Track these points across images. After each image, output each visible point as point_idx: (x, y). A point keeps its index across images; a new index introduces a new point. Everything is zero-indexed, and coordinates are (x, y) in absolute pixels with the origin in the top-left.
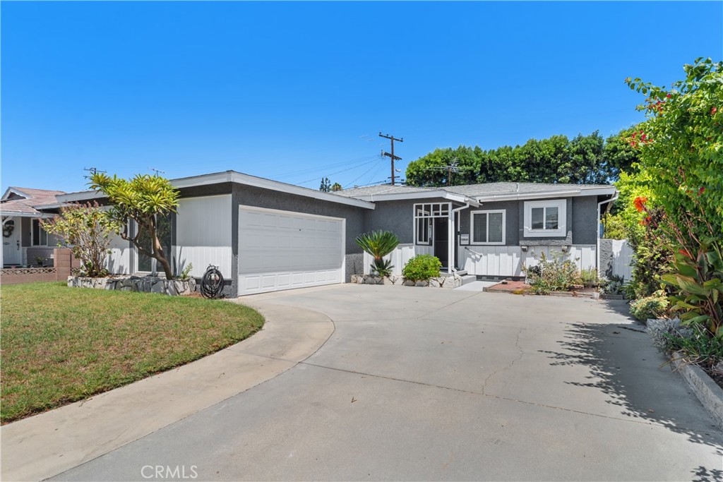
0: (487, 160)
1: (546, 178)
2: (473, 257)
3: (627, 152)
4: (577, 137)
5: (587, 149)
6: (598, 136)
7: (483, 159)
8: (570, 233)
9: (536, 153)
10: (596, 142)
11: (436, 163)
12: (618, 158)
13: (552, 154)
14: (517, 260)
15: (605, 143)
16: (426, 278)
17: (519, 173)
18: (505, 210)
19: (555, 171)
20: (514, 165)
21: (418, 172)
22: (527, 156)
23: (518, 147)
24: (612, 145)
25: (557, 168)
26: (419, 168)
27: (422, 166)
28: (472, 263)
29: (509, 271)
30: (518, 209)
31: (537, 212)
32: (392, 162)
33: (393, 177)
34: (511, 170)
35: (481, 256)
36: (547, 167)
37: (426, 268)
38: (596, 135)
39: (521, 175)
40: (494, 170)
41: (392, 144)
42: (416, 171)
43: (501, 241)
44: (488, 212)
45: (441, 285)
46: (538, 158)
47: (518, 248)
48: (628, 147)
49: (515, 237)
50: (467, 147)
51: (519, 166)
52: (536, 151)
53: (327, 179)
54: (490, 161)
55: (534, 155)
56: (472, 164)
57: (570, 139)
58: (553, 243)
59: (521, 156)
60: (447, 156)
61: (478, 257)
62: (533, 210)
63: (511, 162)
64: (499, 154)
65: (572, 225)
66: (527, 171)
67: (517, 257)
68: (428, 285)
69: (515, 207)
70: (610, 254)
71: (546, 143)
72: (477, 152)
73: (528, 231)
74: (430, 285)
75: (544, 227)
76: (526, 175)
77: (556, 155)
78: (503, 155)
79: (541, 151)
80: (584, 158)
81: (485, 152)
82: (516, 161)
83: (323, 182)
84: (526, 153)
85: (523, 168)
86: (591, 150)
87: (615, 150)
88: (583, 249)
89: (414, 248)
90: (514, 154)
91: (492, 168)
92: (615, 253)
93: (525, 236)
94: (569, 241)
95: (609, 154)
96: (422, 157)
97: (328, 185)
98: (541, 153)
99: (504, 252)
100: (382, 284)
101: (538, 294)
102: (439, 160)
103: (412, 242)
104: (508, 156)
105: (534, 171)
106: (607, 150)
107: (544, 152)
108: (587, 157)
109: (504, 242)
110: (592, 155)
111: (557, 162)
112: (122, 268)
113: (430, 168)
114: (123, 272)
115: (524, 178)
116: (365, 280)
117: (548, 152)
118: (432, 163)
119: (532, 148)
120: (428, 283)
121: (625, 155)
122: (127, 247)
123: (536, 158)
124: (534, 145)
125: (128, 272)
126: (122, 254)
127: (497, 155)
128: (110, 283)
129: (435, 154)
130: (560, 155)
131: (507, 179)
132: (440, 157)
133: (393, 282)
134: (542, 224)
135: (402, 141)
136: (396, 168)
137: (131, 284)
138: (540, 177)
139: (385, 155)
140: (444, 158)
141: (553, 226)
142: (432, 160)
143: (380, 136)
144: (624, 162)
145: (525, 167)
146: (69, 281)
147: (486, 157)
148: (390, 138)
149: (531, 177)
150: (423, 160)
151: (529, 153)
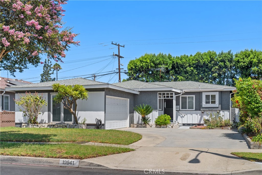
0: (175, 63)
1: (206, 74)
2: (181, 116)
4: (221, 52)
5: (226, 60)
6: (231, 53)
7: (173, 62)
8: (220, 105)
9: (201, 60)
10: (230, 56)
11: (146, 62)
12: (240, 66)
13: (209, 61)
14: (200, 117)
15: (234, 57)
16: (166, 124)
17: (192, 70)
18: (195, 96)
19: (210, 70)
20: (190, 66)
21: (136, 67)
22: (196, 62)
23: (191, 56)
24: (237, 58)
25: (211, 68)
26: (137, 64)
27: (138, 63)
28: (181, 118)
29: (196, 122)
30: (200, 95)
31: (207, 97)
32: (119, 60)
33: (119, 69)
34: (188, 68)
35: (185, 115)
36: (207, 68)
37: (166, 120)
38: (230, 53)
39: (193, 72)
40: (179, 68)
41: (119, 49)
42: (134, 66)
44: (187, 96)
45: (172, 127)
46: (202, 63)
47: (200, 112)
48: (244, 60)
49: (199, 107)
50: (164, 54)
51: (192, 67)
52: (201, 59)
54: (177, 63)
55: (200, 61)
56: (167, 64)
57: (218, 54)
58: (214, 110)
59: (194, 62)
60: (153, 59)
61: (183, 116)
62: (206, 96)
63: (188, 64)
64: (182, 59)
65: (221, 103)
67: (200, 115)
68: (166, 127)
69: (199, 94)
70: (235, 114)
71: (206, 55)
72: (170, 57)
73: (204, 104)
74: (168, 127)
75: (210, 103)
76: (196, 72)
77: (211, 61)
78: (184, 60)
79: (203, 59)
80: (224, 64)
81: (174, 57)
82: (190, 64)
83: (46, 62)
84: (196, 60)
85: (194, 68)
86: (228, 61)
87: (238, 62)
88: (225, 112)
89: (158, 112)
91: (178, 67)
92: (236, 113)
93: (203, 107)
94: (220, 109)
95: (236, 63)
96: (138, 58)
98: (203, 61)
99: (194, 114)
100: (146, 127)
101: (210, 129)
102: (148, 61)
103: (157, 109)
104: (186, 60)
105: (200, 70)
106: (235, 61)
107: (205, 60)
108: (225, 64)
109: (194, 109)
110: (228, 63)
111: (211, 65)
112: (43, 120)
113: (143, 65)
114: (44, 122)
115: (195, 74)
116: (137, 126)
117: (207, 60)
118: (144, 62)
119: (199, 57)
120: (167, 126)
121: (243, 64)
122: (46, 111)
123: (201, 63)
124: (200, 56)
125: (47, 122)
126: (43, 114)
127: (181, 60)
128: (50, 126)
129: (146, 57)
130: (213, 62)
131: (186, 74)
132: (149, 59)
133: (151, 127)
134: (210, 101)
135: (124, 47)
136: (121, 63)
137: (62, 126)
138: (203, 73)
139: (115, 55)
140: (151, 60)
141: (214, 102)
142: (144, 60)
143: (112, 44)
144: (242, 68)
145: (196, 68)
146: (23, 126)
147: (175, 60)
148: (117, 45)
149: (198, 73)
150: (139, 60)
151: (197, 60)
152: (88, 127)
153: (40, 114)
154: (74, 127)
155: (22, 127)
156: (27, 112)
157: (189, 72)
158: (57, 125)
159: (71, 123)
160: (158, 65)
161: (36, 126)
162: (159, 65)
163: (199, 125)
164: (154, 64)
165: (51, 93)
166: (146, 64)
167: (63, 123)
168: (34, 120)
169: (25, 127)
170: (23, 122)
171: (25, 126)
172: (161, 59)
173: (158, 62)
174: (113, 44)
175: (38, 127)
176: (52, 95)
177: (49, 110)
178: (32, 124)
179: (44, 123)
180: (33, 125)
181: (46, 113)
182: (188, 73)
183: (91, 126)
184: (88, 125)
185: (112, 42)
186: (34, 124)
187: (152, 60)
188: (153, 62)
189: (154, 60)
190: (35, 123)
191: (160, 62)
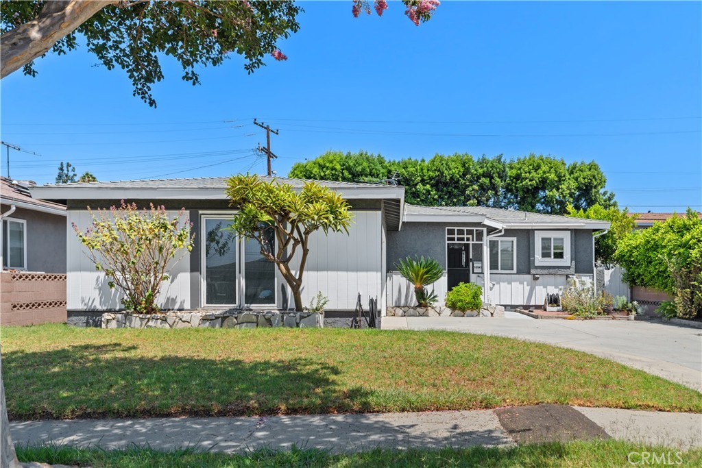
1: (455, 200)
3: (530, 180)
4: (481, 158)
5: (493, 173)
6: (502, 160)
8: (573, 262)
9: (446, 172)
10: (501, 167)
11: (333, 169)
12: (522, 186)
13: (461, 174)
14: (527, 289)
15: (507, 169)
16: (477, 308)
17: (428, 192)
18: (515, 238)
19: (463, 192)
20: (423, 181)
22: (437, 173)
23: (423, 161)
24: (514, 171)
25: (465, 190)
26: (311, 173)
29: (520, 301)
30: (529, 238)
31: (546, 242)
32: (269, 161)
35: (494, 285)
36: (455, 187)
38: (500, 159)
39: (430, 194)
41: (268, 137)
43: (513, 269)
44: (500, 239)
45: (492, 314)
46: (448, 177)
47: (529, 277)
48: (531, 175)
49: (526, 266)
50: (369, 154)
51: (428, 183)
52: (446, 169)
53: (69, 165)
55: (442, 173)
56: (378, 175)
57: (475, 160)
58: (560, 272)
59: (431, 173)
60: (347, 162)
62: (543, 239)
63: (419, 178)
64: (407, 167)
66: (436, 191)
67: (528, 285)
68: (478, 315)
69: (526, 235)
70: (603, 283)
71: (453, 161)
72: (381, 162)
73: (539, 260)
74: (481, 315)
75: (553, 257)
76: (435, 195)
77: (464, 174)
78: (411, 169)
79: (450, 169)
80: (491, 182)
81: (390, 162)
82: (425, 178)
83: (62, 169)
84: (435, 170)
85: (432, 186)
86: (497, 175)
87: (518, 177)
88: (583, 278)
89: (447, 275)
90: (422, 169)
92: (606, 282)
93: (536, 265)
94: (573, 270)
95: (512, 180)
96: (314, 159)
97: (71, 174)
98: (450, 172)
99: (515, 281)
100: (428, 316)
101: (585, 319)
102: (338, 167)
103: (445, 269)
104: (417, 170)
105: (442, 191)
106: (510, 177)
107: (454, 171)
108: (493, 181)
109: (515, 271)
110: (498, 179)
111: (465, 183)
112: (174, 301)
113: (325, 175)
114: (177, 307)
115: (433, 198)
116: (405, 312)
117: (457, 172)
118: (327, 168)
119: (442, 164)
120: (479, 313)
121: (529, 183)
122: (184, 271)
123: (446, 177)
124: (443, 162)
125: (187, 306)
126: (172, 281)
127: (404, 168)
128: (211, 320)
129: (331, 158)
130: (468, 176)
131: (414, 197)
132: (338, 162)
133: (439, 314)
134: (550, 253)
135: (277, 134)
136: (272, 168)
137: (255, 320)
138: (449, 198)
139: (262, 150)
140: (344, 165)
141: (559, 255)
142: (327, 165)
143: (255, 123)
144: (526, 190)
145: (434, 186)
146: (108, 321)
147: (392, 168)
148: (265, 128)
149: (439, 197)
150: (315, 164)
151: (439, 171)
152: (330, 320)
153: (166, 278)
154: (298, 321)
155: (103, 325)
156: (118, 275)
157: (421, 195)
158: (236, 318)
159: (274, 308)
160: (359, 176)
161: (159, 321)
162: (362, 176)
163: (526, 307)
164: (350, 174)
165: (200, 212)
166: (333, 172)
167: (247, 310)
168: (150, 301)
169: (113, 324)
170: (99, 307)
171: (114, 321)
172: (365, 164)
173: (359, 169)
174: (257, 124)
175: (167, 326)
176: (206, 216)
177: (195, 267)
178: (141, 316)
179: (180, 310)
180: (148, 316)
181: (185, 278)
182: (418, 197)
183: (338, 318)
184: (329, 314)
185: (255, 120)
186: (147, 313)
187: (347, 165)
188: (349, 169)
189: (351, 164)
190: (151, 310)
191: (364, 169)
